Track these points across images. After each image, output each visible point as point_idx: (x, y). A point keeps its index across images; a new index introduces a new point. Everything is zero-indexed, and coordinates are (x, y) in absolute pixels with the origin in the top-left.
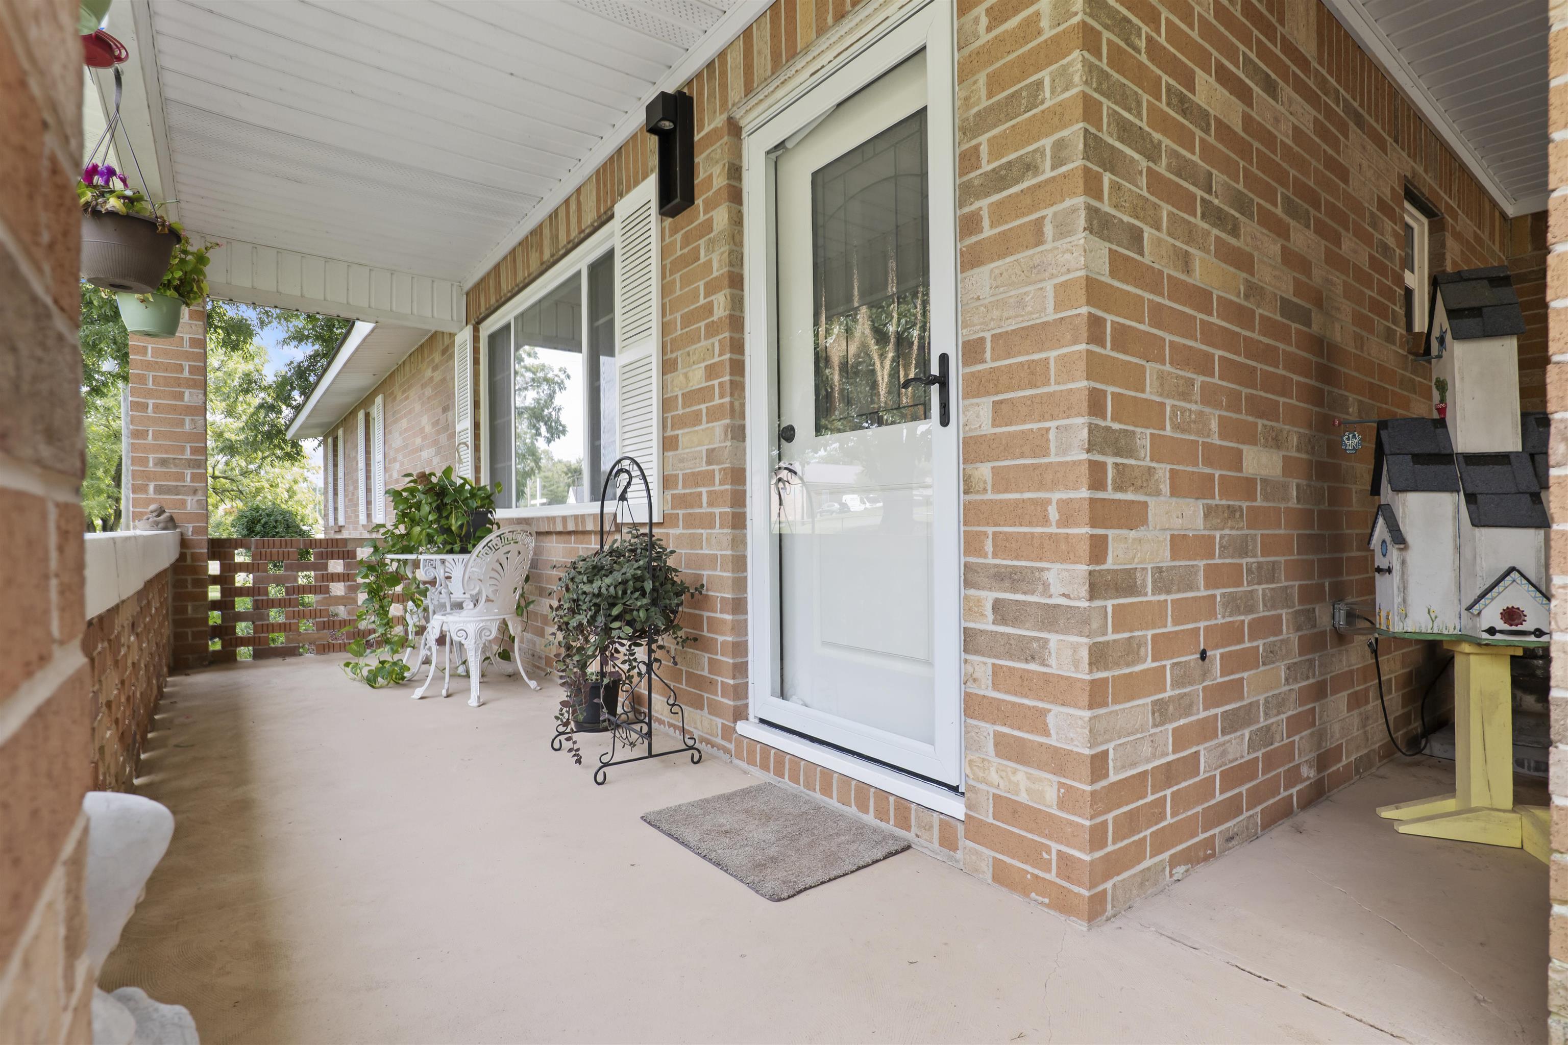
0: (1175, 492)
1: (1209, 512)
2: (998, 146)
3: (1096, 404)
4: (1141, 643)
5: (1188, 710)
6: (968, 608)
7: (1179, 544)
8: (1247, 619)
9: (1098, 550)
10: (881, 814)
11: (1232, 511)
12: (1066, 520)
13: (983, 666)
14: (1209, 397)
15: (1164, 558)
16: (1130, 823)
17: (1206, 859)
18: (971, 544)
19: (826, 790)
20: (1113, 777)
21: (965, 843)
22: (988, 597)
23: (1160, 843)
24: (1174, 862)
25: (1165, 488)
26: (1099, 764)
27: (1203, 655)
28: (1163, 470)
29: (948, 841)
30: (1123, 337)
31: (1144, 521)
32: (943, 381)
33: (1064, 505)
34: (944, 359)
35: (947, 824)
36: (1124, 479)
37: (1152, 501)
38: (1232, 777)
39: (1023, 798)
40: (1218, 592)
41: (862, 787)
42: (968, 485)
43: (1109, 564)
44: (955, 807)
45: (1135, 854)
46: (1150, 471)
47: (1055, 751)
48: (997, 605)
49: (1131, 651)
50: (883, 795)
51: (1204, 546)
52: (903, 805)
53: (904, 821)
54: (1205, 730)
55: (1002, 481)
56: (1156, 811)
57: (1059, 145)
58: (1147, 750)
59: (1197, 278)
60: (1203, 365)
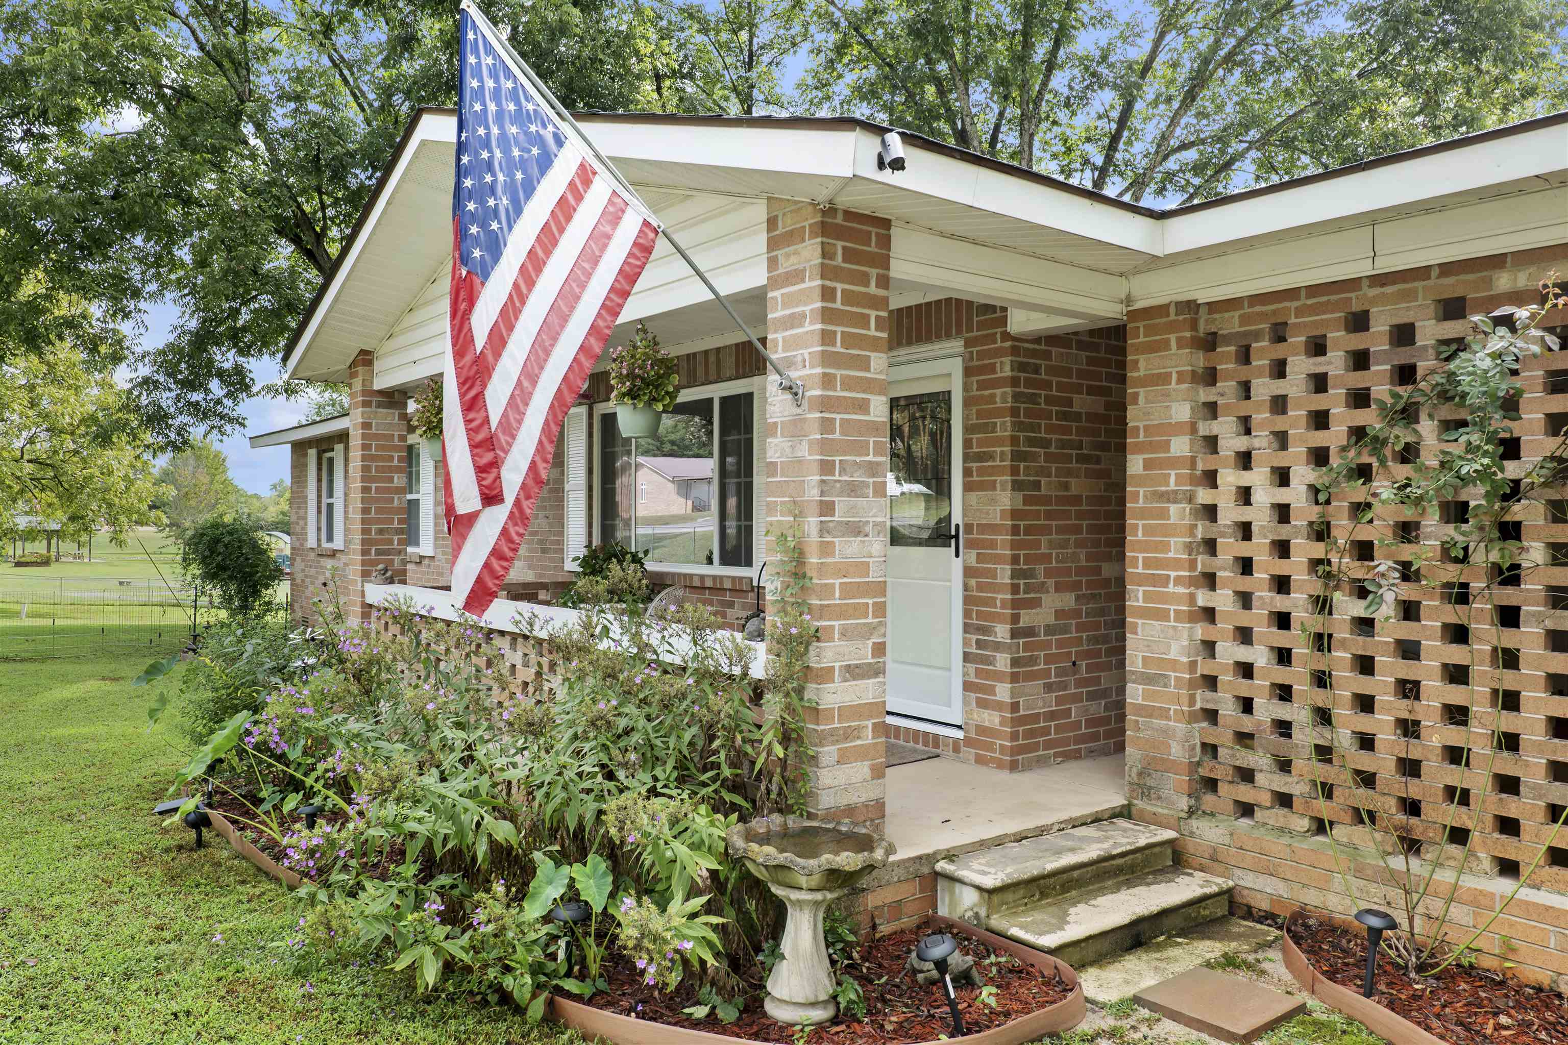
0: (1057, 590)
1: (1078, 598)
2: (980, 443)
3: (1015, 560)
4: (1038, 657)
5: (1065, 688)
6: (966, 643)
7: (1059, 614)
8: (1104, 647)
9: (1015, 619)
10: (926, 744)
11: (1093, 596)
12: (1003, 607)
13: (971, 667)
14: (1079, 544)
15: (1051, 620)
16: (1030, 734)
17: (1076, 758)
18: (967, 614)
19: (897, 737)
20: (1022, 713)
21: (964, 749)
22: (974, 637)
23: (1048, 745)
24: (1056, 755)
25: (1052, 590)
26: (1015, 707)
27: (1074, 664)
28: (1051, 582)
29: (956, 749)
30: (1028, 530)
31: (1040, 605)
32: (957, 536)
33: (1002, 600)
34: (957, 526)
35: (956, 741)
36: (1029, 589)
37: (1044, 596)
38: (1091, 723)
39: (987, 724)
40: (1084, 635)
41: (916, 732)
42: (966, 588)
43: (1021, 624)
44: (959, 734)
45: (1034, 747)
46: (1043, 583)
47: (998, 702)
48: (978, 641)
49: (1033, 660)
50: (926, 734)
51: (1076, 613)
52: (936, 737)
53: (936, 746)
54: (1076, 698)
55: (980, 587)
56: (1046, 731)
57: (1002, 453)
58: (1040, 703)
59: (1074, 490)
60: (1077, 530)
